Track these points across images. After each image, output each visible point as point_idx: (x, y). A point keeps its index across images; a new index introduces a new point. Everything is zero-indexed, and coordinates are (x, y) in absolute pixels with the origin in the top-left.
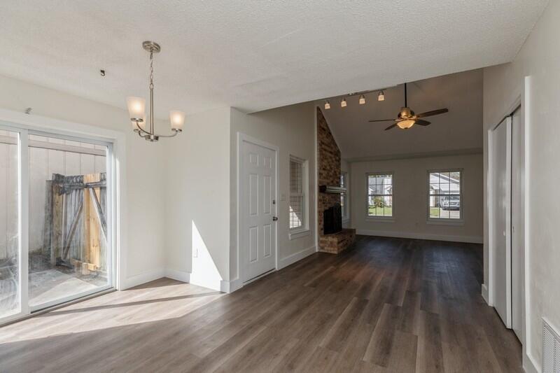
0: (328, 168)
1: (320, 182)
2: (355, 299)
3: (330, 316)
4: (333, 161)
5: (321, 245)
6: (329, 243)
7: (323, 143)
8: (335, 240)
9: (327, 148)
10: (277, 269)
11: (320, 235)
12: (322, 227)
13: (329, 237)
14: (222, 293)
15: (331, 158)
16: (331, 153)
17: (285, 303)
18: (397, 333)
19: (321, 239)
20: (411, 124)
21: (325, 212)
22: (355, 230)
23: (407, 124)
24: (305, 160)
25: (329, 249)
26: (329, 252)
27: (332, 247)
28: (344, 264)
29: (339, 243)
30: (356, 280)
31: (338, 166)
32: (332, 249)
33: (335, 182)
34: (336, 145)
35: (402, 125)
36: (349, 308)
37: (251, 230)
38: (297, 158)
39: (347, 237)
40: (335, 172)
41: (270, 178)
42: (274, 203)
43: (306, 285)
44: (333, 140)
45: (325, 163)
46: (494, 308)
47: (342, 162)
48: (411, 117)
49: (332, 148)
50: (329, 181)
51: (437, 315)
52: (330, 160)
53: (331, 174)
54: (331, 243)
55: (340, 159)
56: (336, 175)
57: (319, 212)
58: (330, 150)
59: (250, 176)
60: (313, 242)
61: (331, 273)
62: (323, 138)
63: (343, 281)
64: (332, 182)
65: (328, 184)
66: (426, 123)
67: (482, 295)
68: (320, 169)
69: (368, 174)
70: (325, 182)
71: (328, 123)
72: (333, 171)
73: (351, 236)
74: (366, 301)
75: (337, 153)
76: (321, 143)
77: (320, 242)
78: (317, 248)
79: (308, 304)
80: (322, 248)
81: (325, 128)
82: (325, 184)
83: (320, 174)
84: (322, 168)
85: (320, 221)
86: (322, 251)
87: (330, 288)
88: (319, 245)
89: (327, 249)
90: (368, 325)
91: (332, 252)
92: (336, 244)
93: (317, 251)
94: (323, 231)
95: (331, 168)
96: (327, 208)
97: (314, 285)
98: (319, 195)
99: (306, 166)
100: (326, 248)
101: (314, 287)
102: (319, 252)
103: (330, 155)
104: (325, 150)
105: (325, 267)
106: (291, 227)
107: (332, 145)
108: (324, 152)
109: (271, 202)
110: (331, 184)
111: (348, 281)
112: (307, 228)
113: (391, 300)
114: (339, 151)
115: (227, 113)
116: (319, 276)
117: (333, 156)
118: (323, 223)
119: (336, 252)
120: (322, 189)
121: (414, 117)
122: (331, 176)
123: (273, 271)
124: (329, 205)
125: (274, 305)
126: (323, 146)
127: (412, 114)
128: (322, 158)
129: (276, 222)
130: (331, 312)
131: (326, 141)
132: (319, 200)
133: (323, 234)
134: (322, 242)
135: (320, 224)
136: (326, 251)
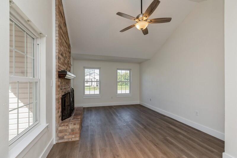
0: (64, 55)
5: (60, 135)
6: (70, 131)
9: (63, 35)
11: (59, 125)
12: (60, 114)
15: (66, 47)
19: (60, 128)
21: (62, 98)
25: (70, 136)
26: (70, 140)
27: (73, 134)
31: (70, 57)
32: (73, 136)
40: (68, 61)
45: (61, 49)
49: (66, 38)
52: (65, 49)
53: (66, 62)
54: (73, 130)
56: (69, 64)
57: (57, 99)
69: (85, 68)
77: (58, 132)
78: (54, 139)
80: (62, 138)
84: (60, 53)
86: (60, 141)
88: (57, 136)
91: (73, 140)
92: (77, 131)
93: (55, 142)
94: (61, 118)
95: (66, 57)
96: (63, 94)
98: (57, 81)
100: (65, 137)
102: (57, 144)
103: (65, 44)
114: (70, 44)
118: (60, 110)
119: (77, 139)
120: (62, 75)
124: (64, 91)
126: (61, 30)
133: (61, 122)
134: (61, 132)
135: (58, 112)
136: (66, 140)
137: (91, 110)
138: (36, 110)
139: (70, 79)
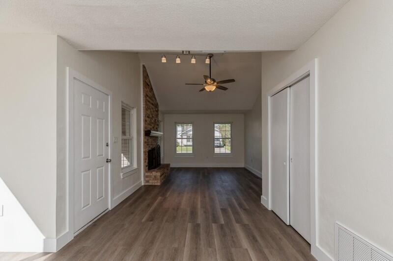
0: (151, 116)
1: (145, 128)
2: (189, 225)
3: (176, 250)
4: (153, 111)
5: (147, 179)
6: (153, 177)
7: (147, 96)
8: (158, 174)
9: (150, 100)
10: (110, 209)
11: (146, 171)
12: (147, 164)
13: (153, 172)
14: (45, 254)
15: (153, 108)
16: (153, 104)
17: (129, 247)
18: (233, 250)
19: (146, 174)
20: (213, 88)
21: (149, 152)
22: (169, 164)
23: (211, 88)
24: (133, 108)
25: (154, 181)
26: (154, 184)
27: (156, 180)
28: (168, 194)
29: (161, 176)
30: (183, 206)
31: (157, 115)
32: (156, 181)
33: (155, 128)
34: (156, 99)
35: (208, 88)
36: (188, 235)
37: (83, 174)
38: (127, 105)
39: (166, 170)
40: (155, 120)
41: (104, 120)
42: (107, 145)
43: (144, 220)
44: (154, 94)
45: (148, 112)
46: (272, 211)
47: (159, 112)
48: (213, 83)
49: (153, 101)
50: (151, 127)
51: (248, 225)
52: (152, 110)
53: (153, 121)
54: (155, 177)
55: (158, 110)
56: (156, 122)
57: (145, 152)
58: (152, 102)
59: (83, 117)
60: (139, 178)
61: (161, 204)
62: (147, 91)
63: (174, 209)
64: (153, 128)
65: (151, 129)
66: (225, 89)
67: (262, 202)
68: (146, 116)
69: (177, 123)
70: (149, 127)
71: (151, 80)
72: (154, 119)
73: (168, 170)
74: (198, 225)
75: (156, 106)
76: (146, 96)
77: (145, 177)
78: (143, 182)
79: (152, 243)
80: (148, 181)
81: (149, 84)
82: (149, 129)
83: (145, 121)
84: (147, 116)
85: (145, 159)
86: (147, 184)
87: (165, 218)
88: (145, 179)
89: (151, 183)
90: (210, 250)
91: (156, 184)
92: (159, 177)
93: (143, 184)
94: (147, 168)
95: (153, 117)
96: (150, 149)
97: (151, 219)
98: (145, 138)
99: (134, 113)
100: (150, 181)
101: (151, 221)
102: (145, 186)
103: (152, 106)
104: (149, 102)
105: (154, 199)
106: (122, 167)
107: (153, 99)
108: (148, 103)
109: (104, 145)
110: (153, 129)
111: (178, 209)
112: (135, 166)
113: (215, 220)
114: (157, 104)
115: (54, 41)
116: (152, 209)
117: (153, 107)
118: (147, 161)
119: (159, 184)
120: (147, 133)
121: (215, 84)
122: (152, 123)
123: (106, 212)
124: (151, 146)
125: (116, 253)
126: (148, 98)
127: (214, 81)
128: (147, 108)
129: (109, 164)
130: (176, 245)
131: (150, 94)
132: (145, 142)
133: (147, 170)
134: (147, 177)
135: (145, 162)
136: (150, 184)
137: (181, 170)
138: (131, 160)
139: (157, 137)
